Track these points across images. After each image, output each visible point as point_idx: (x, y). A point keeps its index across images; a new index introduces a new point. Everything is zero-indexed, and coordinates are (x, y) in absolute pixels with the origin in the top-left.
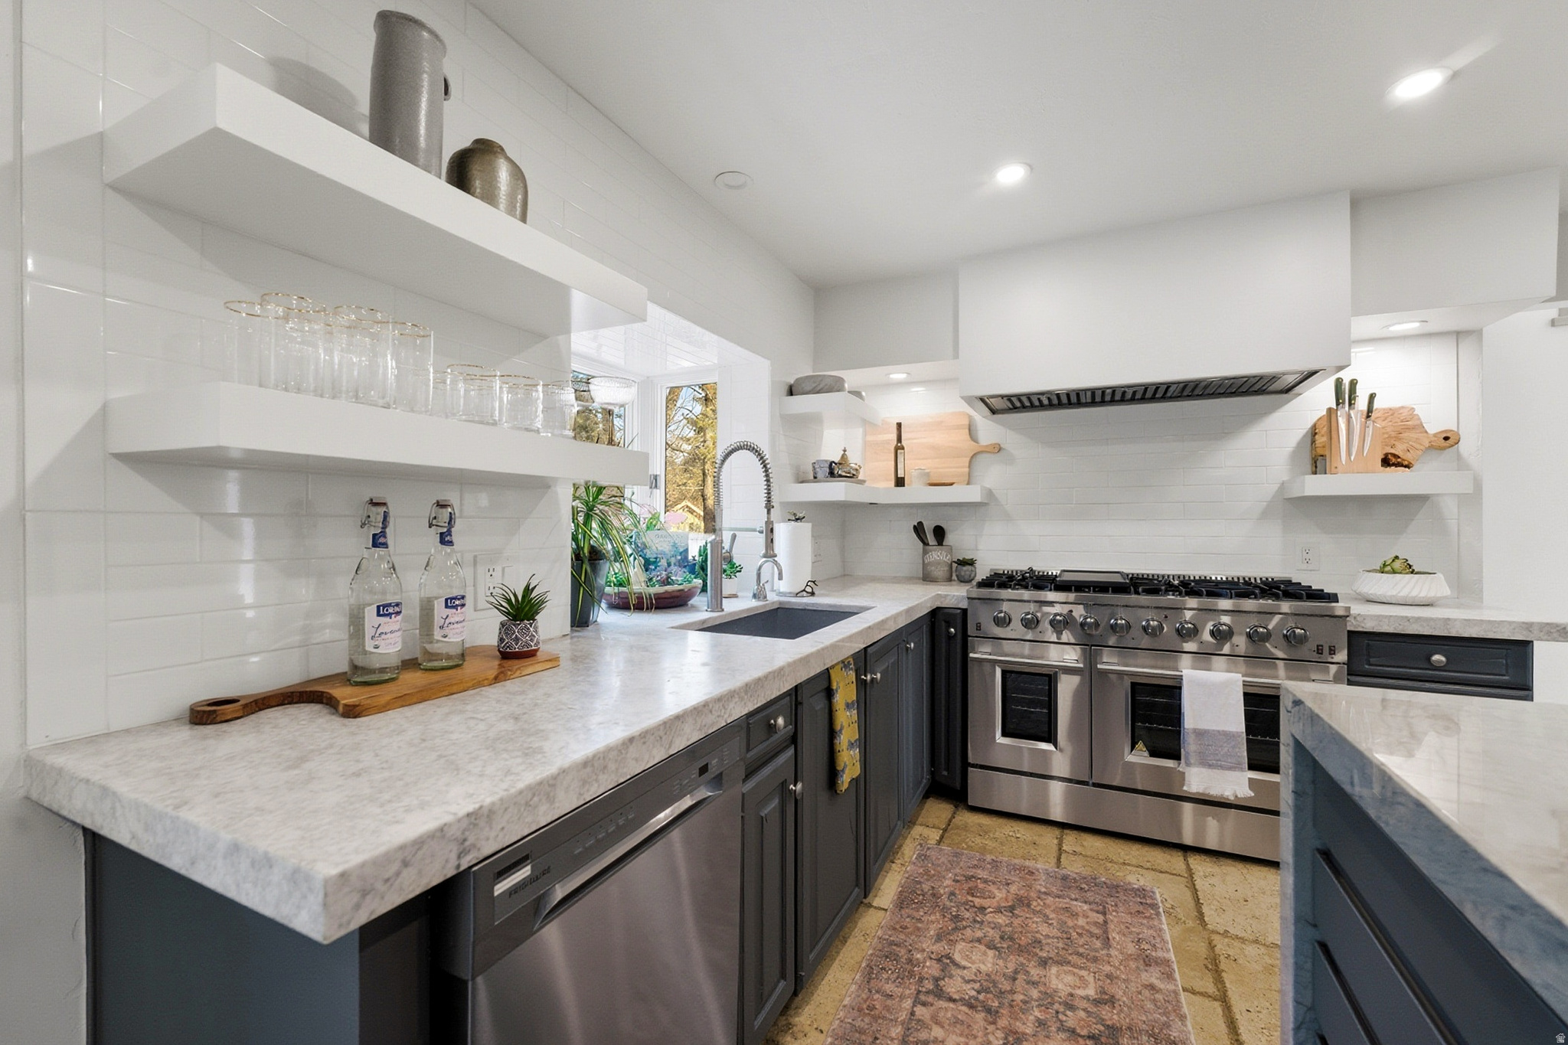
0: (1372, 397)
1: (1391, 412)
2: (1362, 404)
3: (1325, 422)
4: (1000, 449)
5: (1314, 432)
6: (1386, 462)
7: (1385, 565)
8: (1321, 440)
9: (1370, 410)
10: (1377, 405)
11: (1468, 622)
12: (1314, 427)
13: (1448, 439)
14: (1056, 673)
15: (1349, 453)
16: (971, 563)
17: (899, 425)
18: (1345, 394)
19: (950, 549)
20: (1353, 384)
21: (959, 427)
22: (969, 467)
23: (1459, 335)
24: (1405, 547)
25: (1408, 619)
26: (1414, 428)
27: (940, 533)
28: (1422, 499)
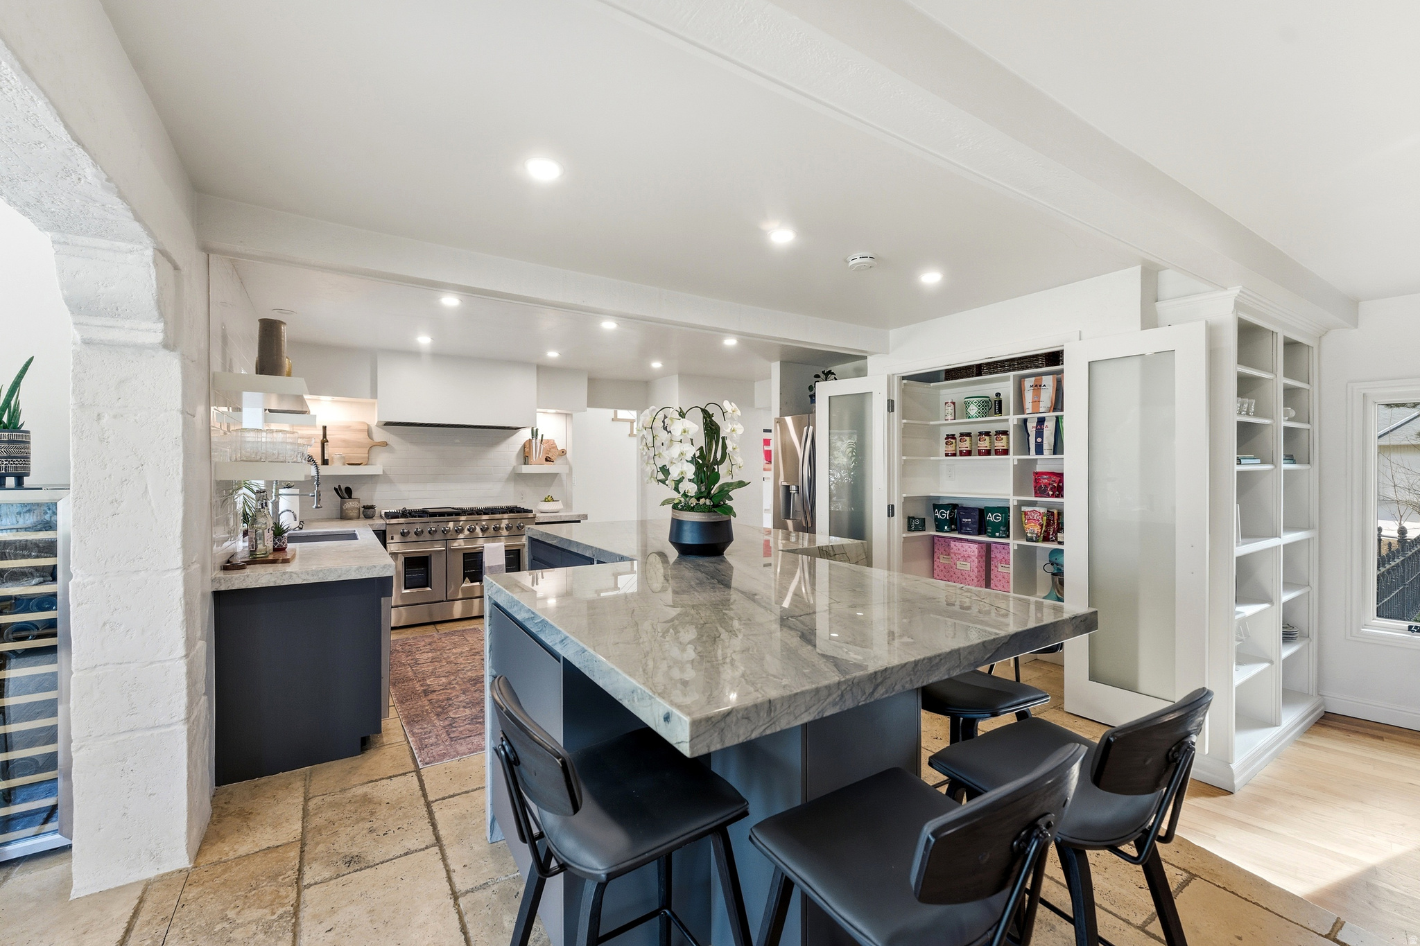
0: (542, 435)
1: (548, 441)
2: (539, 437)
3: (528, 442)
4: (387, 444)
5: (524, 446)
6: (546, 460)
7: (546, 499)
8: (527, 450)
9: (542, 440)
10: (544, 438)
11: (566, 516)
12: (524, 444)
13: (563, 452)
14: (430, 555)
15: (536, 457)
16: (372, 507)
17: (325, 428)
18: (535, 433)
19: (358, 500)
20: (537, 430)
21: (361, 431)
22: (368, 453)
23: (566, 415)
24: (552, 492)
25: (551, 517)
26: (553, 448)
27: (349, 491)
28: (555, 475)
